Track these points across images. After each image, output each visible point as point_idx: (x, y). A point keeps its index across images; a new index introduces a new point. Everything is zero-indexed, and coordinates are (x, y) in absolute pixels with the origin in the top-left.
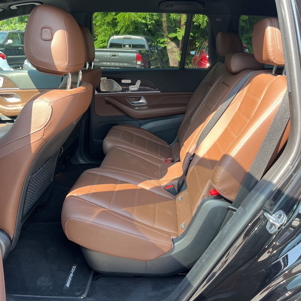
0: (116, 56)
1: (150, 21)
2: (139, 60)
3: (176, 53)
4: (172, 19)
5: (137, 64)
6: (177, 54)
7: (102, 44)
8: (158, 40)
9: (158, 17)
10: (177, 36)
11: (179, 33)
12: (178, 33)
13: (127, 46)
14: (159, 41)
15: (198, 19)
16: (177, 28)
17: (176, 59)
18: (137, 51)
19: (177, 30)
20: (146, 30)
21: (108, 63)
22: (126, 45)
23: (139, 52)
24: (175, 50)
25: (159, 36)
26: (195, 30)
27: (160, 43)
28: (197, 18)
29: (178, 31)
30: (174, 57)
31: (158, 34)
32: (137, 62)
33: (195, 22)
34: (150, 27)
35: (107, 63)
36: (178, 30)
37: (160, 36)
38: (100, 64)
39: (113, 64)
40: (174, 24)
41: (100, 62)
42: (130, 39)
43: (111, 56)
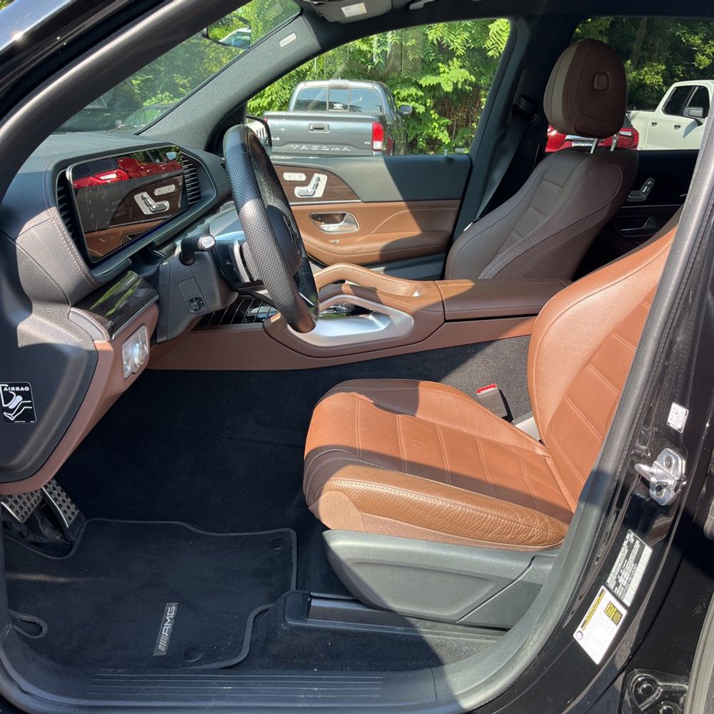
0: (322, 129)
1: (379, 47)
2: (379, 139)
3: (435, 124)
4: (435, 42)
5: (372, 149)
6: (437, 126)
7: (255, 101)
8: (395, 93)
9: (398, 38)
10: (440, 84)
11: (446, 75)
12: (442, 75)
13: (338, 106)
14: (398, 93)
15: (497, 43)
16: (440, 64)
17: (434, 136)
18: (373, 118)
19: (438, 67)
20: (369, 67)
21: (304, 147)
22: (336, 103)
23: (378, 120)
24: (433, 116)
25: (398, 83)
26: (479, 68)
27: (398, 98)
28: (496, 39)
29: (442, 70)
30: (430, 131)
31: (393, 79)
32: (375, 143)
33: (491, 50)
34: (379, 62)
35: (301, 147)
36: (442, 67)
37: (400, 82)
38: (284, 147)
39: (315, 148)
40: (433, 55)
41: (284, 145)
42: (346, 88)
43: (311, 128)
